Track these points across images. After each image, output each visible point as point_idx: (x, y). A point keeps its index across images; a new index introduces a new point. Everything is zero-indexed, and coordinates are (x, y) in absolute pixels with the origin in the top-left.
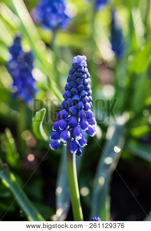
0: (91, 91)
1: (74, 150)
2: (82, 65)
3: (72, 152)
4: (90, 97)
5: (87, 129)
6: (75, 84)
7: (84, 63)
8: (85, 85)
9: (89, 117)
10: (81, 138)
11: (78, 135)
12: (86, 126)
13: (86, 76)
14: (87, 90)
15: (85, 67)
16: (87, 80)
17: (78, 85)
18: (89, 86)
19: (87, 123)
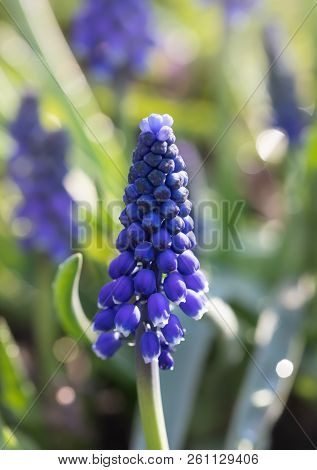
0: (188, 204)
1: (151, 355)
2: (161, 137)
3: (147, 360)
4: (188, 218)
5: (183, 300)
6: (147, 184)
7: (166, 133)
8: (173, 187)
9: (186, 271)
10: (166, 322)
11: (159, 314)
12: (180, 292)
13: (173, 165)
14: (179, 201)
15: (169, 143)
16: (176, 176)
17: (154, 187)
18: (182, 190)
19: (182, 284)
